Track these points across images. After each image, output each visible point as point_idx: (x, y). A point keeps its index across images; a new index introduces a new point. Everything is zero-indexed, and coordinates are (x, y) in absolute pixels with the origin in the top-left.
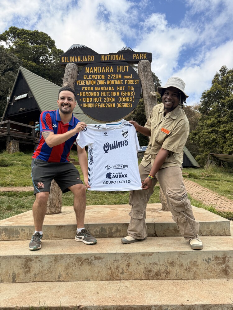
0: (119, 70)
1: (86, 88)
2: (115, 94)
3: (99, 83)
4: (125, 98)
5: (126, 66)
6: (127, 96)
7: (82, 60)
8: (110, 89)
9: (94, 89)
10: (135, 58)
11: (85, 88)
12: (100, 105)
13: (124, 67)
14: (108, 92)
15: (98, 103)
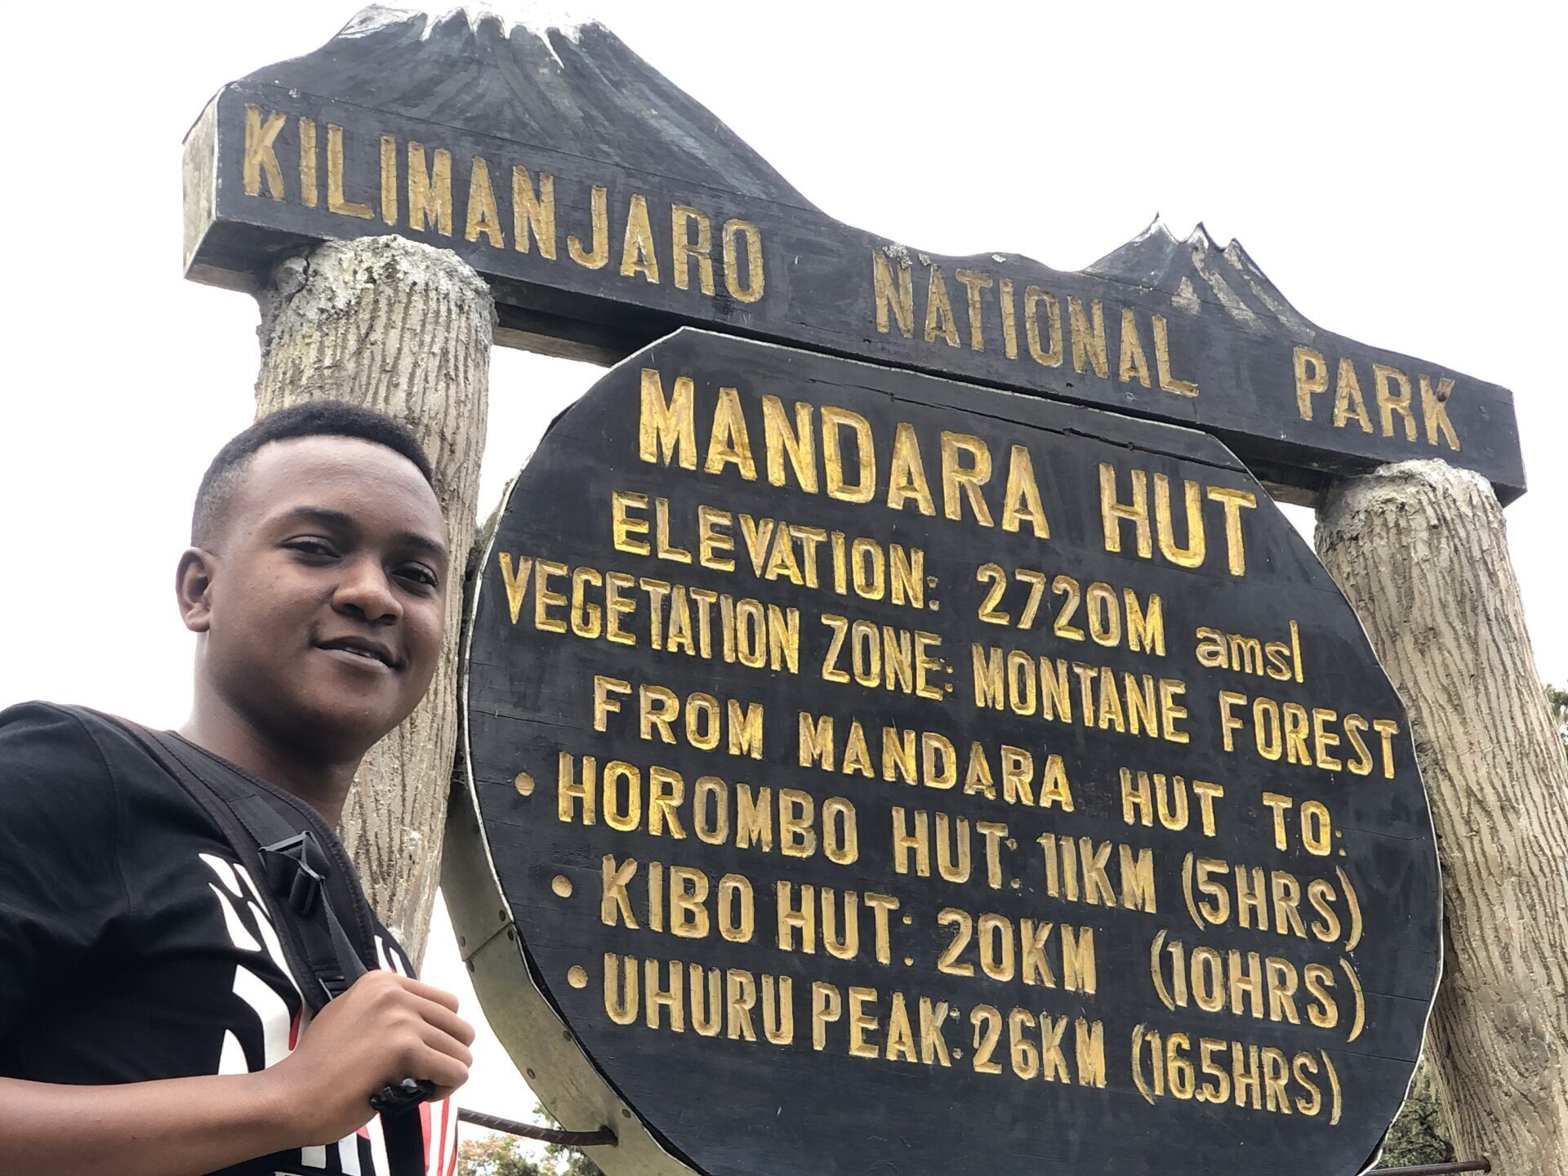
0: (1127, 529)
1: (646, 697)
2: (1094, 876)
3: (844, 663)
4: (1235, 959)
5: (1214, 496)
6: (1267, 944)
7: (574, 249)
8: (1017, 786)
9: (781, 739)
10: (1324, 403)
11: (630, 705)
12: (880, 1011)
13: (1191, 494)
14: (994, 834)
15: (843, 976)
